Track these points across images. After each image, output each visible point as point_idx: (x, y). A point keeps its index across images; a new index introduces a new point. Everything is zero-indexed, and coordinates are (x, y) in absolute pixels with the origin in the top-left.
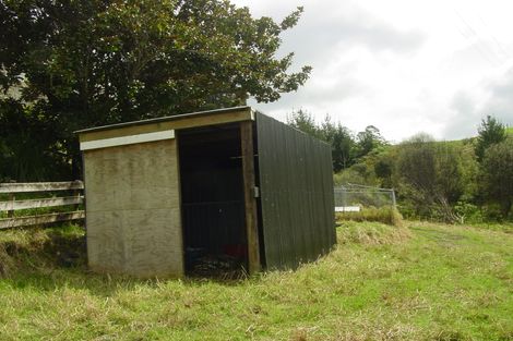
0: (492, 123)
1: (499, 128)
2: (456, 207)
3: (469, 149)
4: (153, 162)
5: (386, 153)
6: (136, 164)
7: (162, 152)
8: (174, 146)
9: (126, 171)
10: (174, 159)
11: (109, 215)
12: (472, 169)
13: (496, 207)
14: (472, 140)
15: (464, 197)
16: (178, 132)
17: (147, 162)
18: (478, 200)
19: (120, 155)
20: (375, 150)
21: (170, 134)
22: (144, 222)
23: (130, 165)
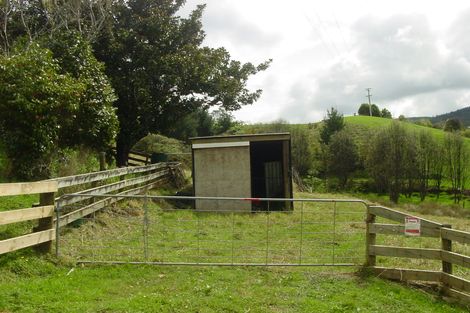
0: (334, 114)
1: (340, 118)
2: (305, 180)
3: (315, 133)
4: (236, 157)
5: (243, 131)
6: (226, 158)
7: (242, 152)
8: (248, 150)
9: (221, 160)
10: (248, 156)
11: (209, 183)
12: (316, 149)
13: (335, 181)
14: (316, 125)
15: (311, 172)
16: (251, 143)
17: (233, 157)
18: (322, 175)
19: (216, 152)
20: (233, 128)
21: (247, 143)
22: (230, 187)
23: (223, 158)
